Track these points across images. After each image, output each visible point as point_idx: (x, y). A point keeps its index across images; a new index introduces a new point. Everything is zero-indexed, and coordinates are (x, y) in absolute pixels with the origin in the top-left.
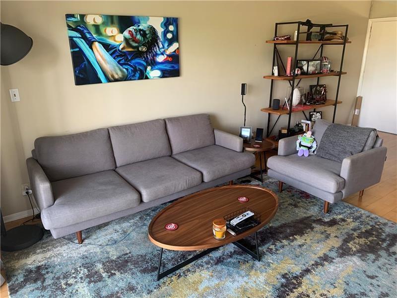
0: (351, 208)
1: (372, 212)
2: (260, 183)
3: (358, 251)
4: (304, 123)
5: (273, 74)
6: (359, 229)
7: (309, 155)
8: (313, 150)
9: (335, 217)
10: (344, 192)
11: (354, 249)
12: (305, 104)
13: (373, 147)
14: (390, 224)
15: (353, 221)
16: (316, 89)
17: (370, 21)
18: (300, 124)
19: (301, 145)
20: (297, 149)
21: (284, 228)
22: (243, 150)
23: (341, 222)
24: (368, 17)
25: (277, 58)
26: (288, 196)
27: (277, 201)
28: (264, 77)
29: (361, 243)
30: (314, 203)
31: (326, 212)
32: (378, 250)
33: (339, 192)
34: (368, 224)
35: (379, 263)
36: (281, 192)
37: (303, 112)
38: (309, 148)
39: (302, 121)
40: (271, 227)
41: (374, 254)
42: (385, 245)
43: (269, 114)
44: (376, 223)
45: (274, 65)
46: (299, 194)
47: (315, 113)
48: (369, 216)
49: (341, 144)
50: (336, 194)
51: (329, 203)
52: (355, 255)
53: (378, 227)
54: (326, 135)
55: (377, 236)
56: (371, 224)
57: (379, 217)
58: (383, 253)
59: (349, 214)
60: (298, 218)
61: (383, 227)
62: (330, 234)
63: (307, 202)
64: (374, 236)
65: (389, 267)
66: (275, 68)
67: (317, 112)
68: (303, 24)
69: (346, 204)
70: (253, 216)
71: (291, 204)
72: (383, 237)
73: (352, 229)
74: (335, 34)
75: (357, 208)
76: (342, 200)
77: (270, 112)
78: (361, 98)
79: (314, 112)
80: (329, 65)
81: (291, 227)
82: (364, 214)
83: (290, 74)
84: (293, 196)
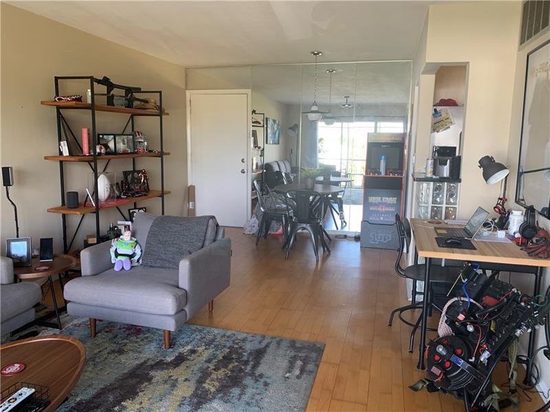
0: (200, 331)
1: (227, 328)
2: (57, 331)
3: (218, 391)
4: (122, 225)
5: (61, 153)
6: (215, 356)
7: (132, 267)
8: (136, 258)
9: (181, 350)
10: (187, 309)
11: (213, 390)
12: (119, 197)
13: (214, 240)
14: (250, 338)
15: (206, 349)
16: (133, 176)
17: (188, 93)
18: (116, 227)
19: (117, 255)
20: (113, 262)
21: (102, 396)
22: (16, 279)
23: (190, 356)
24: (183, 87)
25: (65, 129)
26: (108, 339)
27: (82, 352)
28: (46, 158)
29: (220, 377)
30: (150, 339)
31: (167, 346)
32: (241, 378)
33: (180, 310)
34: (225, 346)
35: (245, 398)
36: (95, 336)
37: (117, 207)
38: (131, 256)
39: (119, 222)
40: (79, 404)
41: (238, 386)
42: (249, 368)
43: (64, 216)
44: (233, 341)
45: (60, 140)
46: (124, 332)
47: (136, 211)
48: (224, 336)
49: (175, 242)
50: (178, 314)
51: (170, 331)
52: (215, 398)
53: (237, 346)
54: (152, 234)
55: (238, 360)
56: (228, 344)
57: (236, 333)
58: (248, 381)
59: (200, 340)
60: (126, 371)
61: (243, 344)
62: (177, 380)
63: (139, 340)
64: (234, 361)
65: (258, 397)
66: (62, 143)
67: (140, 209)
68: (99, 82)
69: (194, 327)
70: (34, 393)
71: (113, 352)
72: (245, 358)
73: (206, 361)
74: (146, 102)
75: (208, 329)
76: (188, 323)
77: (64, 212)
78: (193, 187)
79: (135, 209)
80: (146, 143)
81: (115, 389)
82: (218, 334)
83: (89, 153)
84: (116, 337)
